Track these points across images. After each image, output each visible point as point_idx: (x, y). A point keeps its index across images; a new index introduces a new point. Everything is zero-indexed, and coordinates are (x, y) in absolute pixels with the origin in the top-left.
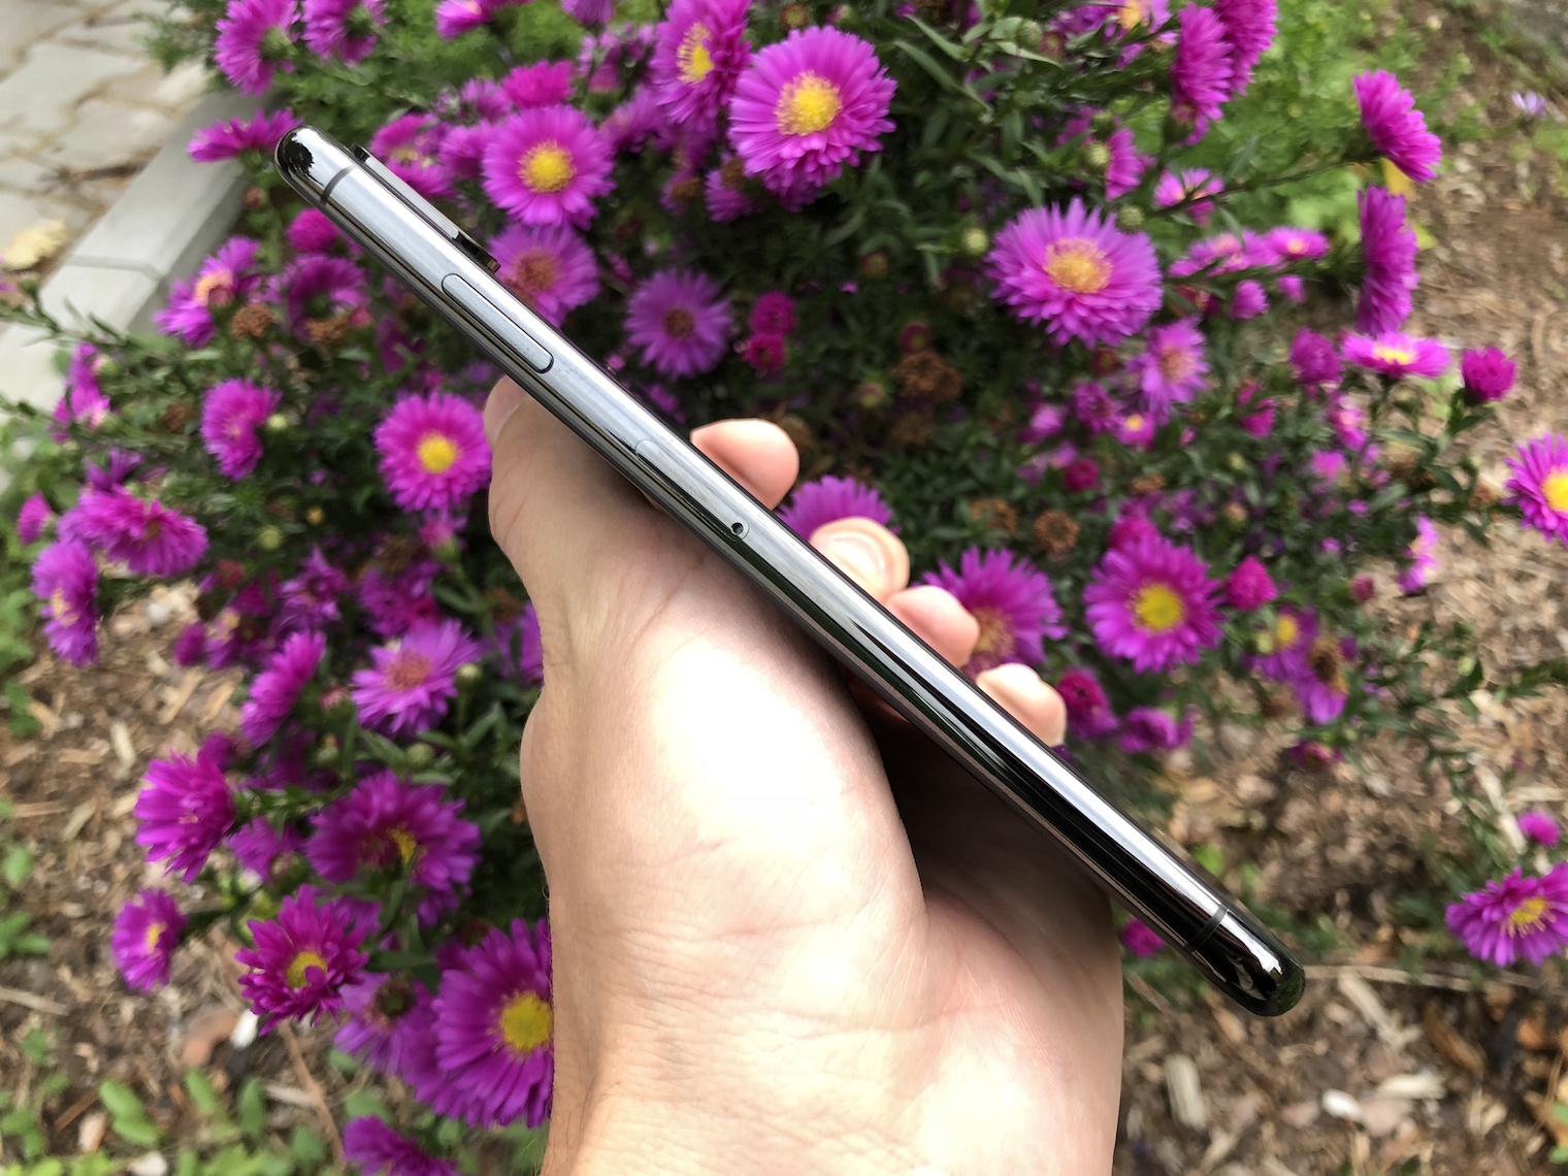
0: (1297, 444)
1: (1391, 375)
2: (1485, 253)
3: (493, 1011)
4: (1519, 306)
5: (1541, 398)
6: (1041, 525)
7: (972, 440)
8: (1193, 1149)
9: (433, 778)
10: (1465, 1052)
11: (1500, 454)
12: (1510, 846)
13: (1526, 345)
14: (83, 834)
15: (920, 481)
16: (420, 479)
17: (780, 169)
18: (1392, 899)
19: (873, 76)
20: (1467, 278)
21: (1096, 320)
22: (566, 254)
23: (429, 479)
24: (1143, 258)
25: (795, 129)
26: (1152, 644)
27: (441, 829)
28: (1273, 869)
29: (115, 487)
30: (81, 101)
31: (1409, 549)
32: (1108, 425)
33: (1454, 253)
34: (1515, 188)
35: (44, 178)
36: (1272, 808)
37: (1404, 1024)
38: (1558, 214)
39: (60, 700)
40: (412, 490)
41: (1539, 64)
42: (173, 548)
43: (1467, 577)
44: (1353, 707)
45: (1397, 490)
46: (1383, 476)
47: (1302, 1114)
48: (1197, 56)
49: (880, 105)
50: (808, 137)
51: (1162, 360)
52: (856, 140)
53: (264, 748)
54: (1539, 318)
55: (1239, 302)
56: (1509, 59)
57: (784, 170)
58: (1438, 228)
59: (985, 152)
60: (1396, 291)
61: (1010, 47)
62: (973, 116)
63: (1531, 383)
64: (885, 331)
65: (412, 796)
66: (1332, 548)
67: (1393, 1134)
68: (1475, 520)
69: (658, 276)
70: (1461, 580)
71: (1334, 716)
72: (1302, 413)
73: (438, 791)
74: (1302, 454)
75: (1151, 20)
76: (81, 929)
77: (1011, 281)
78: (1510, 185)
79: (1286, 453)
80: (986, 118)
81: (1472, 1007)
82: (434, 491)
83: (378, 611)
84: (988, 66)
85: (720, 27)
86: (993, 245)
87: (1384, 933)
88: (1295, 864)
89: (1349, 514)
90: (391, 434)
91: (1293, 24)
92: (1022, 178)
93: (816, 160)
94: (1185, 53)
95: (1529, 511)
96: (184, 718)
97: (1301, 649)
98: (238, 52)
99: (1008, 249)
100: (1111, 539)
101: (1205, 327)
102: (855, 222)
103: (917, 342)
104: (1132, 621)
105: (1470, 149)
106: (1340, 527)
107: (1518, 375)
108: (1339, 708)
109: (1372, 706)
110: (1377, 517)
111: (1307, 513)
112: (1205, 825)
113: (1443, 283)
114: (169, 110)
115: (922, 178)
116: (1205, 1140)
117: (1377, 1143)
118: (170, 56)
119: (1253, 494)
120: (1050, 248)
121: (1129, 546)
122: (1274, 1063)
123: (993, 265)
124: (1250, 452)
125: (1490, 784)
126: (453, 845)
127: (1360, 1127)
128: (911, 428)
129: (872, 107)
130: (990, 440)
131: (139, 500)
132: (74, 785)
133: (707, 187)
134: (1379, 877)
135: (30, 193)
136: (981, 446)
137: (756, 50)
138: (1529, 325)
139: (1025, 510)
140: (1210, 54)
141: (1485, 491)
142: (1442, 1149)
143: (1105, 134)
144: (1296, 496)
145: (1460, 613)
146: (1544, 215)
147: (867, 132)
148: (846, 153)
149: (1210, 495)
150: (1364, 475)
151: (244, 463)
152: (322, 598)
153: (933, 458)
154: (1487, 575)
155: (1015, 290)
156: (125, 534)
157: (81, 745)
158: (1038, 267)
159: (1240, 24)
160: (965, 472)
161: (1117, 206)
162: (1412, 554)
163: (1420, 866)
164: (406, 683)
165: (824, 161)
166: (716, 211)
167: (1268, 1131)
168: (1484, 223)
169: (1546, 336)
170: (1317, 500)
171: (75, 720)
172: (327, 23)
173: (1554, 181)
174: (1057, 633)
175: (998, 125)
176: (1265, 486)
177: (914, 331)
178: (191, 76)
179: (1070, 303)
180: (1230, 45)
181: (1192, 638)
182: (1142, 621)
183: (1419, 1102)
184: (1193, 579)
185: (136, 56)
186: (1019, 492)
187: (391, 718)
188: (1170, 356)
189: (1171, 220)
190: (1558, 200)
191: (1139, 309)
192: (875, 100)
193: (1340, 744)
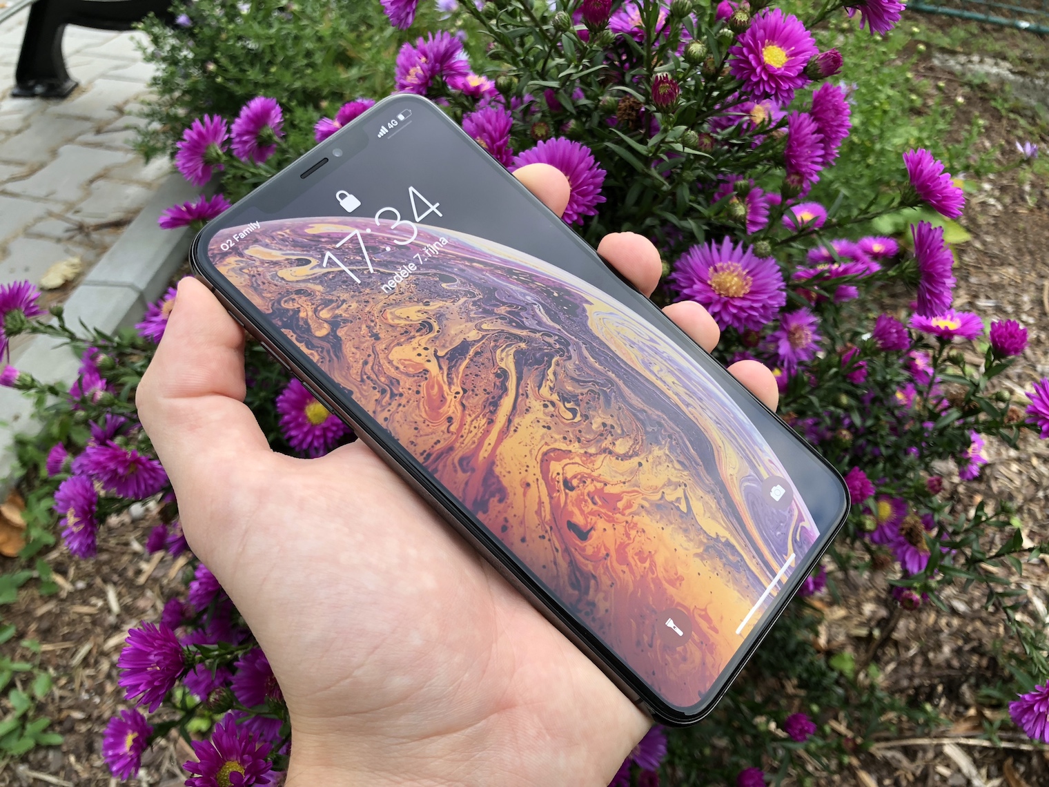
0: (884, 386)
1: (945, 337)
2: (1006, 242)
4: (1032, 277)
14: (85, 662)
16: (306, 429)
18: (975, 687)
19: (590, 169)
20: (995, 259)
21: (744, 315)
23: (312, 429)
24: (772, 273)
28: (890, 668)
29: (108, 442)
30: (92, 181)
31: (966, 453)
33: (984, 243)
34: (1023, 199)
35: (68, 230)
36: (886, 624)
37: (989, 777)
39: (72, 572)
40: (300, 437)
41: (1033, 119)
42: (145, 480)
44: (934, 563)
45: (954, 414)
46: (944, 404)
48: (801, 144)
49: (596, 186)
51: (790, 335)
52: (581, 210)
53: (205, 611)
54: (1046, 283)
56: (1012, 116)
58: (973, 228)
59: (666, 209)
60: (942, 289)
61: (679, 147)
62: (657, 188)
63: (1044, 326)
66: (913, 454)
68: (1008, 433)
71: (922, 570)
72: (887, 365)
74: (888, 391)
75: (770, 121)
76: (83, 728)
77: (686, 291)
78: (1020, 197)
79: (877, 392)
80: (665, 188)
81: (1035, 761)
82: (315, 437)
84: (665, 158)
85: (493, 140)
87: (972, 712)
88: (905, 663)
89: (922, 429)
90: (286, 401)
91: (865, 107)
92: (691, 224)
94: (793, 141)
95: (1045, 427)
96: (153, 580)
97: (895, 523)
98: (190, 160)
99: (683, 271)
101: (818, 309)
105: (990, 176)
106: (917, 437)
108: (925, 563)
109: (947, 562)
110: (942, 432)
111: (894, 430)
112: (841, 637)
113: (979, 262)
114: (148, 185)
118: (148, 153)
119: (857, 420)
120: (711, 269)
124: (853, 392)
129: (592, 187)
131: (124, 449)
132: (80, 629)
135: (59, 240)
137: (516, 154)
138: (1040, 289)
140: (809, 142)
141: (1014, 412)
143: (744, 194)
144: (885, 419)
145: (1009, 485)
146: (1043, 216)
147: (589, 204)
148: (575, 218)
149: (828, 421)
150: (931, 404)
156: (115, 471)
157: (85, 602)
158: (703, 282)
159: (828, 122)
161: (755, 240)
162: (968, 456)
163: (993, 661)
168: (1004, 223)
170: (900, 421)
171: (81, 585)
172: (245, 138)
175: (674, 192)
176: (864, 414)
178: (161, 163)
179: (726, 304)
180: (822, 136)
185: (127, 151)
188: (795, 331)
189: (792, 247)
191: (772, 307)
192: (592, 184)
193: (926, 590)
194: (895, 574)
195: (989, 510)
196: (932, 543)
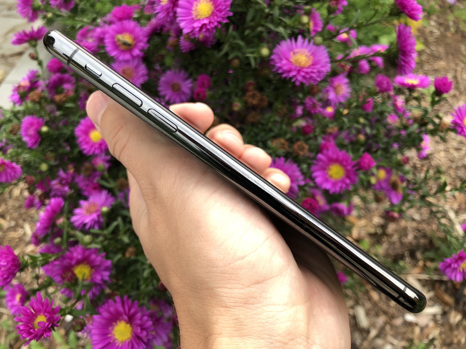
0: (382, 113)
1: (412, 88)
2: (441, 50)
3: (110, 328)
4: (453, 65)
5: (461, 93)
6: (296, 147)
7: (272, 120)
8: (364, 334)
9: (94, 246)
10: (448, 299)
11: (448, 111)
12: (459, 234)
13: (455, 77)
15: (257, 135)
16: (91, 145)
17: (194, 31)
18: (423, 253)
20: (436, 58)
21: (308, 76)
22: (137, 67)
23: (93, 145)
24: (323, 54)
25: (199, 17)
26: (335, 184)
27: (98, 263)
28: (385, 246)
31: (420, 145)
32: (317, 111)
33: (432, 51)
34: (449, 29)
36: (384, 227)
37: (429, 291)
38: (463, 36)
39: (8, 218)
40: (88, 149)
43: (441, 151)
44: (405, 199)
45: (416, 126)
46: (411, 121)
47: (398, 322)
49: (227, 6)
50: (203, 20)
51: (335, 88)
52: (219, 19)
54: (459, 69)
55: (360, 68)
57: (196, 31)
58: (426, 43)
59: (268, 23)
60: (410, 59)
62: (262, 10)
63: (457, 88)
64: (241, 85)
65: (87, 253)
66: (396, 146)
67: (427, 326)
68: (442, 134)
69: (168, 72)
70: (439, 152)
71: (399, 201)
72: (383, 103)
73: (96, 250)
74: (384, 116)
77: (278, 65)
78: (447, 28)
79: (378, 117)
80: (267, 11)
81: (449, 285)
82: (95, 149)
83: (84, 188)
86: (271, 53)
87: (421, 263)
88: (392, 244)
89: (400, 135)
90: (80, 130)
92: (281, 30)
93: (206, 27)
95: (459, 130)
97: (387, 180)
99: (278, 55)
100: (320, 150)
101: (349, 75)
102: (226, 48)
103: (251, 88)
104: (328, 177)
105: (434, 17)
106: (397, 139)
107: (453, 87)
108: (400, 198)
109: (411, 198)
110: (409, 135)
111: (386, 136)
112: (363, 233)
113: (429, 60)
115: (247, 32)
116: (368, 332)
117: (422, 329)
119: (368, 130)
120: (292, 53)
121: (325, 152)
122: (389, 306)
123: (273, 60)
124: (366, 117)
125: (452, 215)
126: (102, 268)
127: (417, 324)
128: (252, 117)
129: (224, 7)
130: (278, 118)
132: (13, 244)
133: (180, 42)
134: (418, 247)
136: (275, 122)
138: (456, 71)
139: (291, 141)
141: (445, 124)
142: (442, 330)
143: (308, 13)
144: (383, 131)
145: (439, 162)
146: (458, 37)
147: (223, 16)
148: (216, 24)
149: (354, 132)
150: (404, 122)
151: (35, 143)
152: (64, 185)
153: (260, 126)
154: (447, 150)
155: (280, 68)
157: (15, 231)
158: (288, 59)
160: (271, 130)
161: (314, 37)
162: (422, 147)
163: (431, 242)
164: (90, 213)
165: (208, 27)
166: (184, 49)
167: (388, 328)
168: (440, 40)
169: (461, 74)
170: (389, 131)
171: (13, 223)
173: (461, 26)
174: (302, 183)
175: (271, 12)
176: (372, 127)
177: (250, 84)
179: (299, 71)
181: (348, 181)
182: (331, 176)
183: (434, 316)
184: (347, 161)
186: (289, 136)
187: (85, 225)
188: (337, 87)
189: (333, 41)
190: (462, 32)
191: (323, 72)
192: (225, 5)
193: (401, 212)
194: (386, 205)
195: (431, 172)
196: (404, 189)
